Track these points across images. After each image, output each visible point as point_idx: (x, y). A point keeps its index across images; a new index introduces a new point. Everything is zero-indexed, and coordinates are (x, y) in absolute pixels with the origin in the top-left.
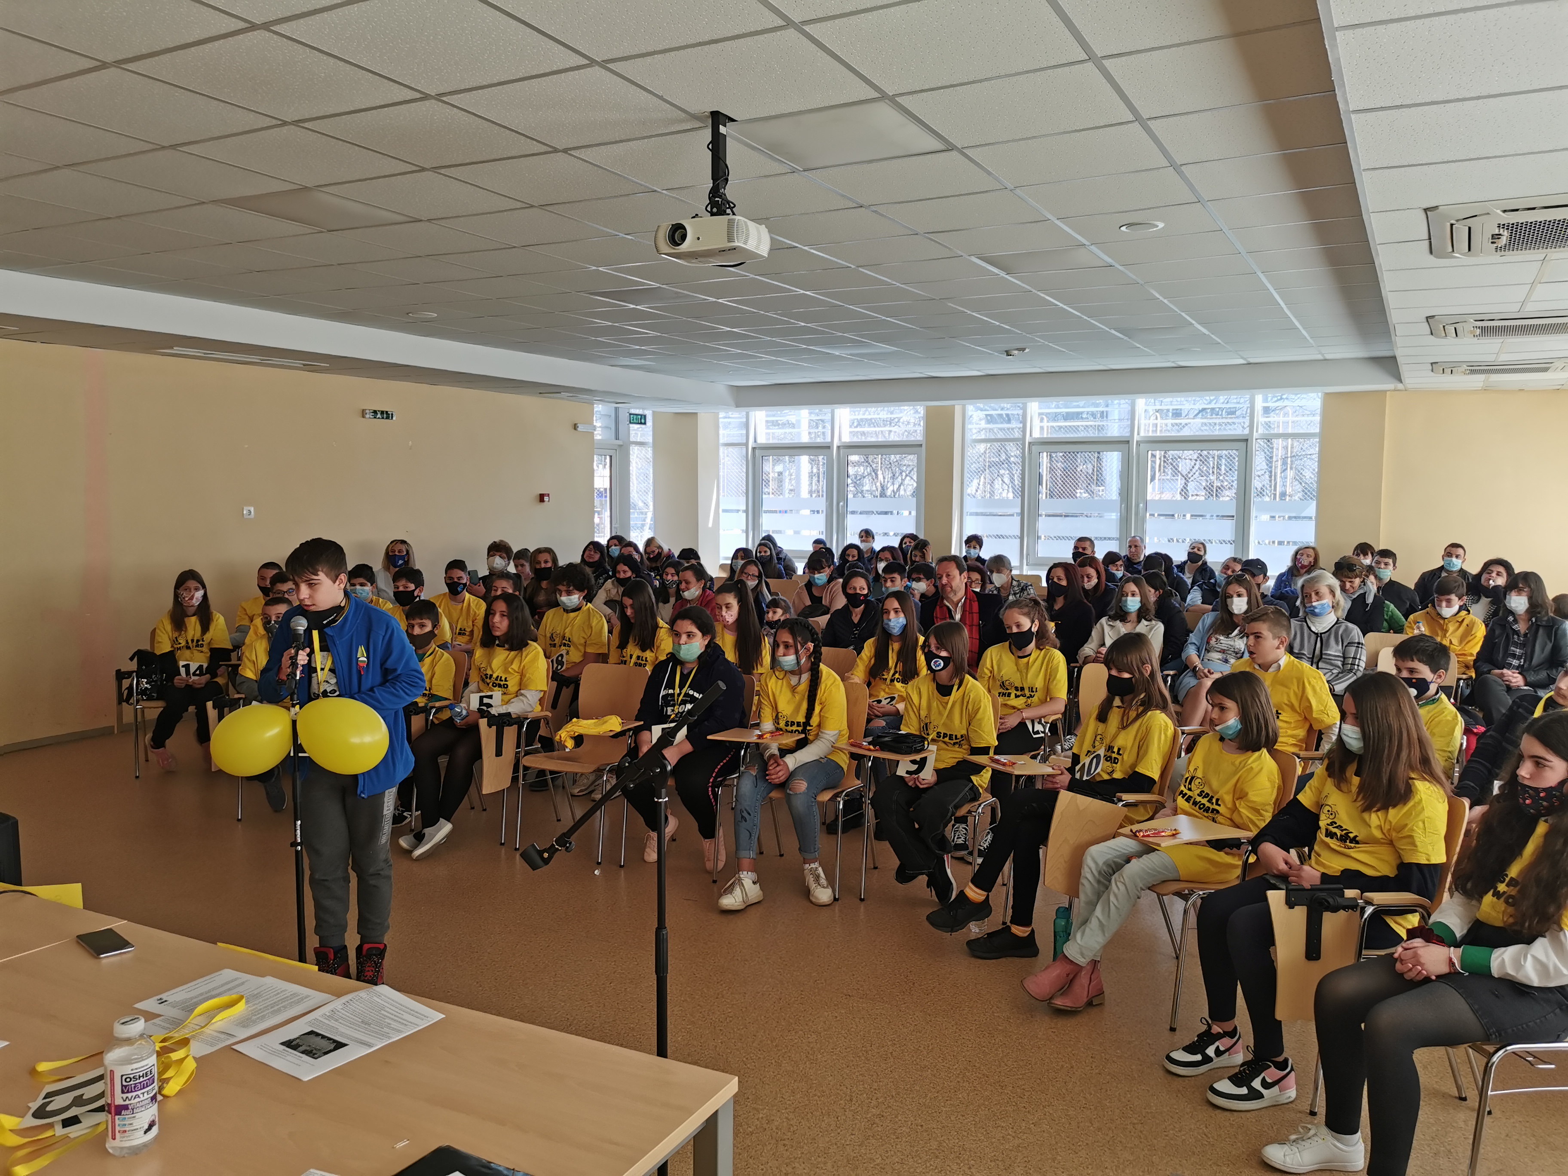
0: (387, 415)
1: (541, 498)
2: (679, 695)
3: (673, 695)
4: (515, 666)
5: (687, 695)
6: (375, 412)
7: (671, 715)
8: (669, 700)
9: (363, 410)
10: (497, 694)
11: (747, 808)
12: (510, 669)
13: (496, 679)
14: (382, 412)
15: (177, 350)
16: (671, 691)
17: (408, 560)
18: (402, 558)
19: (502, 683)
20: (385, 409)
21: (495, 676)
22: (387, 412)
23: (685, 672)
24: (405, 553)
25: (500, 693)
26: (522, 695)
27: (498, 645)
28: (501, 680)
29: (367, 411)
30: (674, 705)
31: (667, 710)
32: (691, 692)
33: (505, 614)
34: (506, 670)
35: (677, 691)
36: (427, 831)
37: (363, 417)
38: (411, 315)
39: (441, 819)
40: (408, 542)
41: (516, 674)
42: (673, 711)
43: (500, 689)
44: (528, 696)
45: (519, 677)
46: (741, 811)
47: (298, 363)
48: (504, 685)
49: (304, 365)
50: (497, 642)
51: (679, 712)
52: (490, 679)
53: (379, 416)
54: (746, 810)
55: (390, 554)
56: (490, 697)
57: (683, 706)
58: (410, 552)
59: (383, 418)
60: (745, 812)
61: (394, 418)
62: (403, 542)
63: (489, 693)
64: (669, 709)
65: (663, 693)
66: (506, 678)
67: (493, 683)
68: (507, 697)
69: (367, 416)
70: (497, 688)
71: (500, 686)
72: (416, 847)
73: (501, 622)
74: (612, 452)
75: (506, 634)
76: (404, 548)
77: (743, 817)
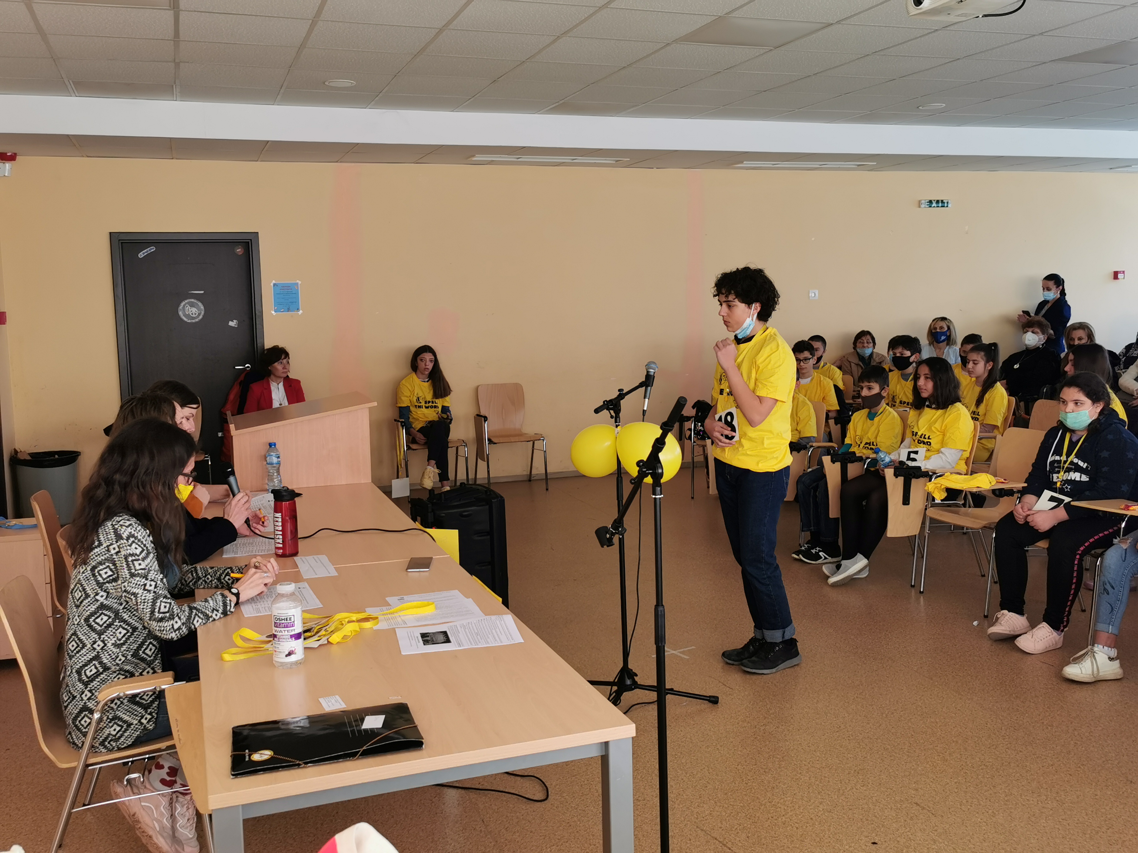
0: (942, 203)
1: (1116, 275)
2: (1065, 462)
3: (1059, 462)
4: (937, 425)
5: (1072, 463)
6: (931, 202)
7: (1056, 483)
8: (1056, 467)
9: (920, 201)
10: (922, 450)
11: (1111, 581)
12: (933, 428)
13: (921, 437)
14: (938, 202)
15: (746, 164)
16: (1057, 458)
17: (950, 335)
18: (943, 334)
19: (926, 441)
20: (940, 199)
21: (919, 434)
22: (942, 201)
23: (1074, 439)
24: (946, 329)
25: (925, 449)
26: (942, 452)
27: (928, 406)
28: (925, 438)
29: (922, 202)
30: (1058, 472)
31: (1053, 477)
32: (1076, 461)
33: (928, 376)
34: (930, 429)
35: (1064, 458)
36: (844, 563)
37: (919, 207)
38: (920, 108)
39: (858, 554)
40: (948, 318)
41: (938, 433)
42: (1058, 478)
43: (924, 446)
44: (946, 454)
45: (941, 437)
46: (1104, 583)
47: (851, 164)
48: (927, 442)
49: (859, 165)
50: (927, 403)
51: (1063, 480)
52: (916, 435)
53: (934, 204)
54: (1109, 583)
55: (933, 331)
56: (916, 453)
57: (1067, 474)
58: (951, 327)
59: (938, 207)
60: (1108, 584)
61: (949, 206)
62: (944, 319)
63: (915, 449)
64: (1055, 476)
65: (1050, 459)
66: (929, 436)
67: (919, 440)
68: (929, 454)
69: (923, 206)
70: (922, 445)
71: (924, 443)
72: (833, 574)
73: (925, 385)
75: (932, 396)
76: (944, 324)
77: (1105, 589)
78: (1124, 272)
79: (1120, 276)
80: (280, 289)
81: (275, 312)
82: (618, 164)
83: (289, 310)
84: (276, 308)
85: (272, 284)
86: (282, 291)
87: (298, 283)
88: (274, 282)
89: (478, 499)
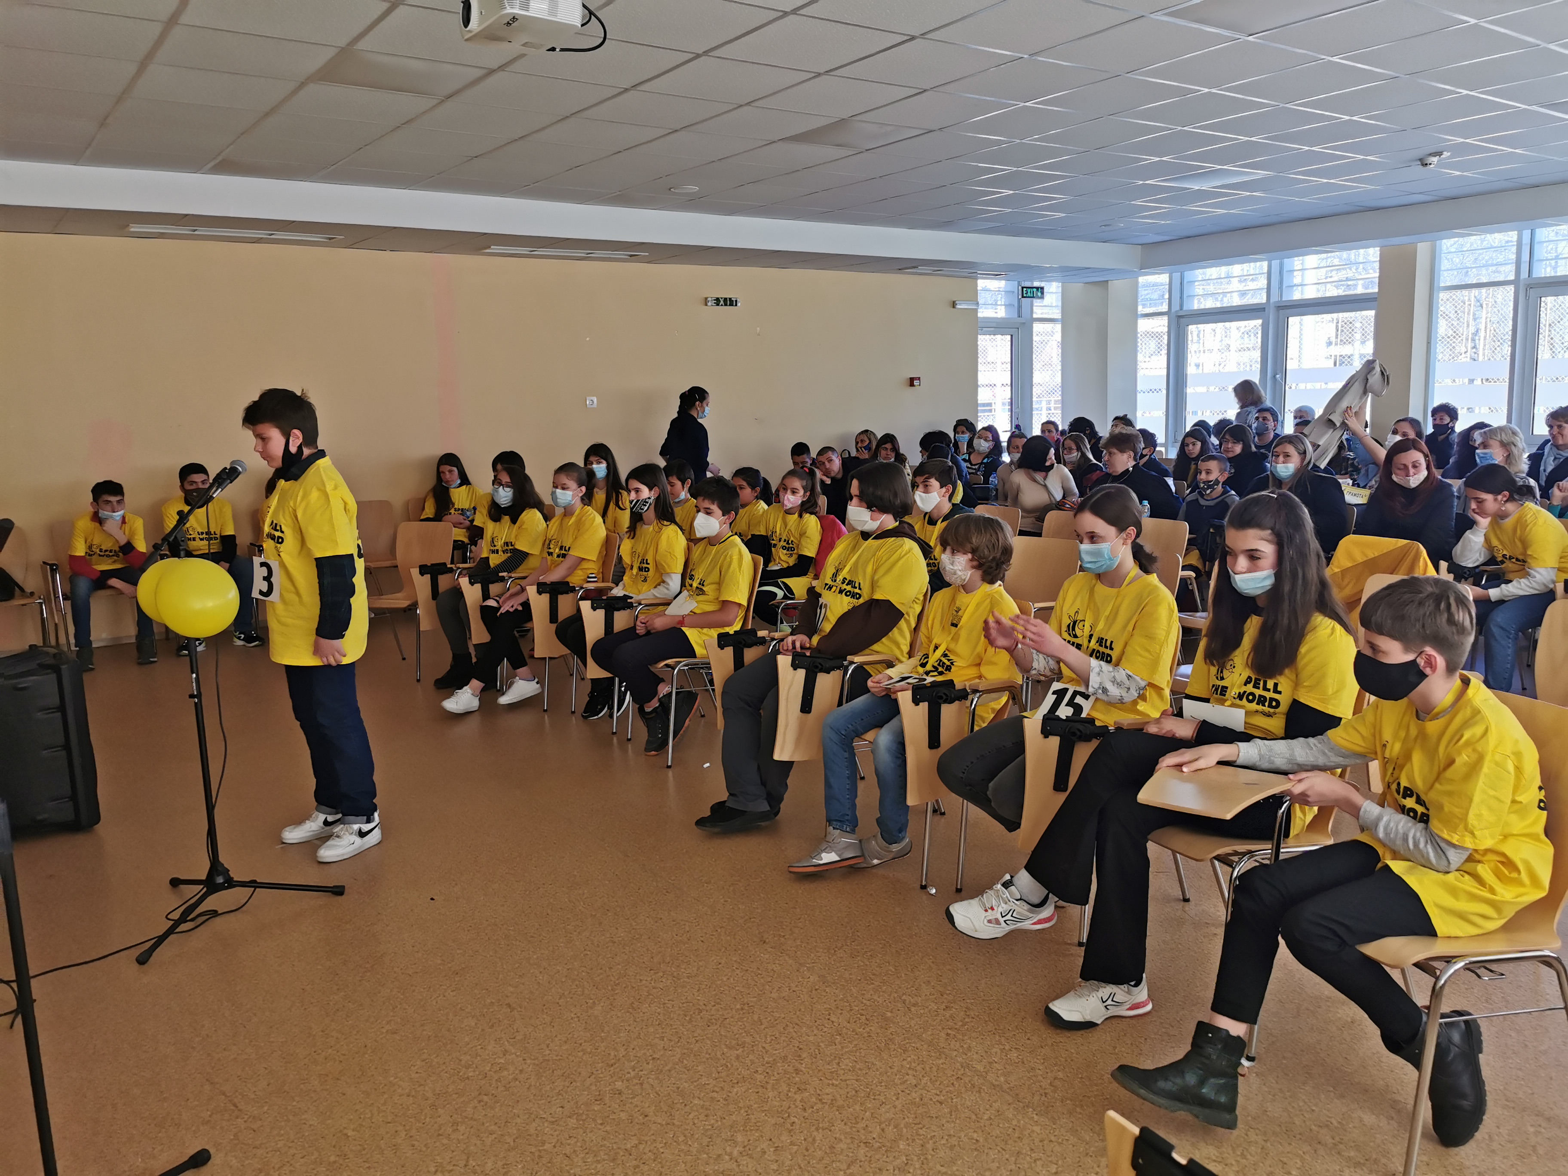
0: (730, 302)
1: (912, 382)
6: (718, 300)
9: (706, 299)
14: (725, 299)
20: (728, 296)
22: (730, 299)
29: (709, 299)
37: (706, 305)
38: (673, 190)
47: (622, 254)
49: (631, 255)
53: (722, 303)
59: (726, 305)
61: (739, 304)
69: (709, 304)
74: (1013, 331)
78: (919, 379)
79: (916, 383)
82: (331, 242)
89: (42, 666)
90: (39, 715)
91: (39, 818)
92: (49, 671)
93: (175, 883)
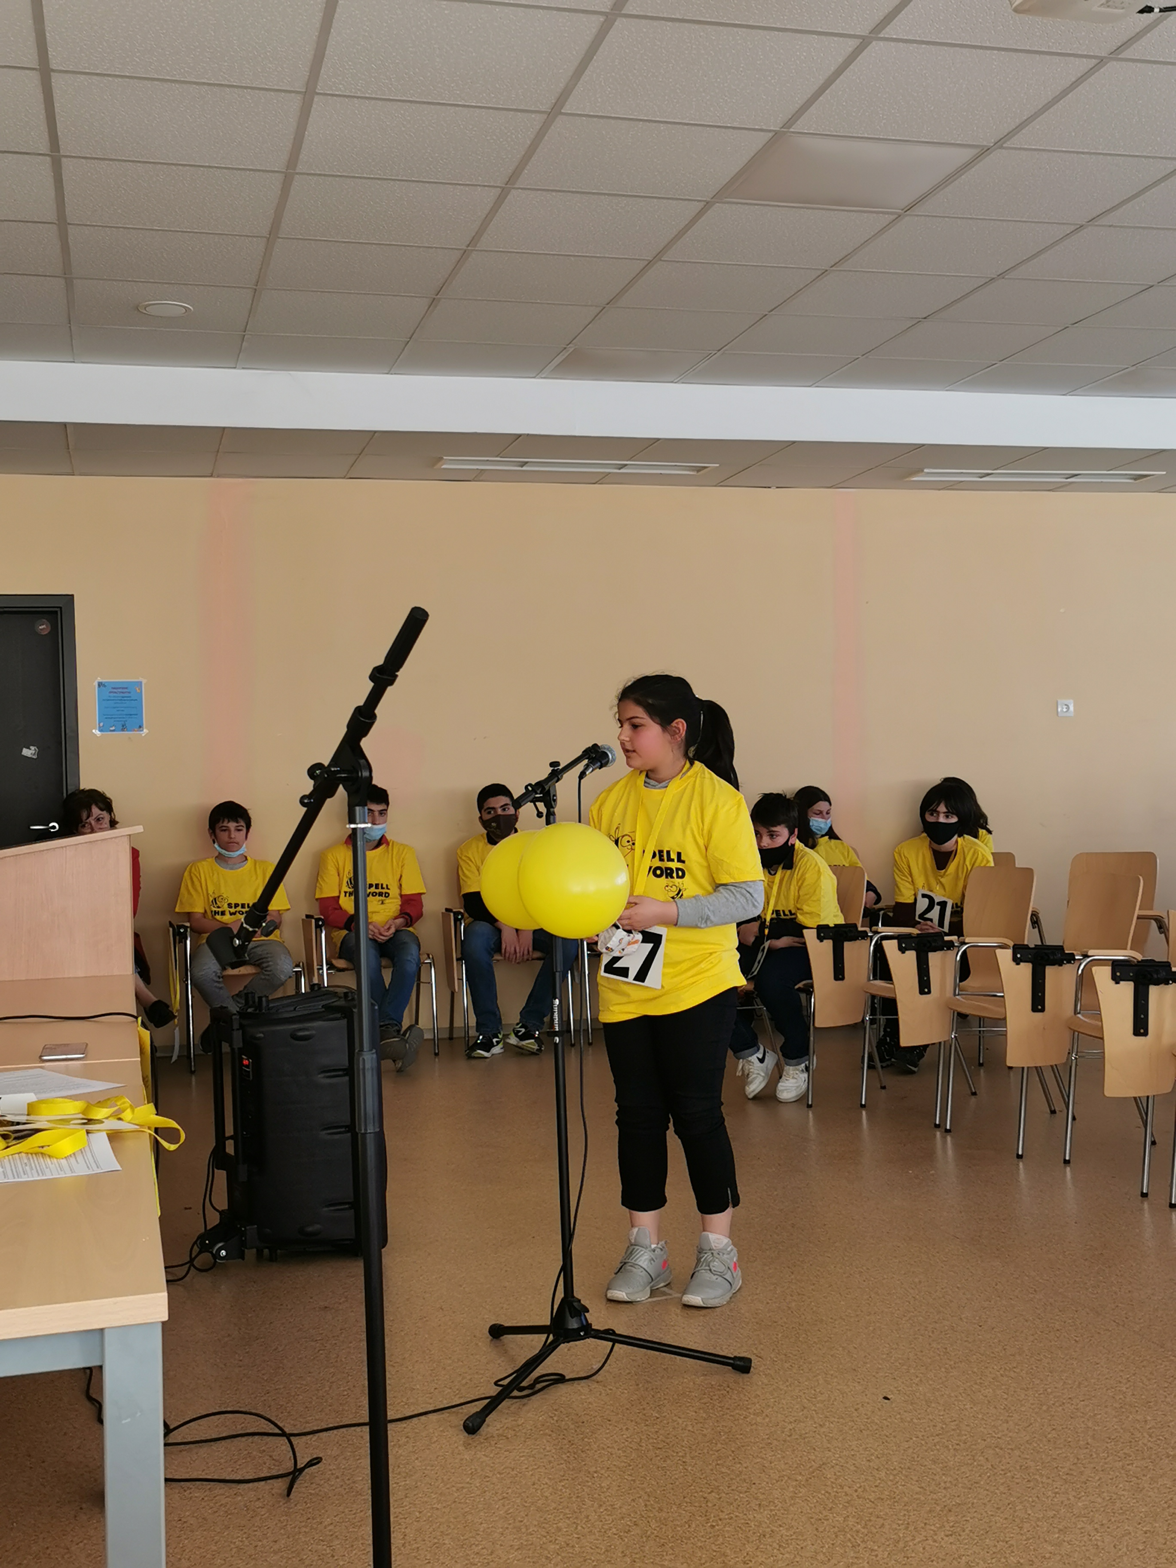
80: (110, 692)
81: (100, 731)
83: (124, 728)
84: (101, 724)
85: (96, 684)
86: (112, 695)
87: (141, 683)
88: (99, 679)
89: (329, 1008)
90: (321, 1079)
91: (310, 1229)
92: (339, 1015)
93: (497, 1332)
